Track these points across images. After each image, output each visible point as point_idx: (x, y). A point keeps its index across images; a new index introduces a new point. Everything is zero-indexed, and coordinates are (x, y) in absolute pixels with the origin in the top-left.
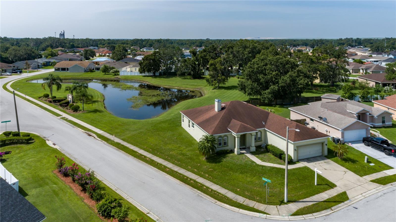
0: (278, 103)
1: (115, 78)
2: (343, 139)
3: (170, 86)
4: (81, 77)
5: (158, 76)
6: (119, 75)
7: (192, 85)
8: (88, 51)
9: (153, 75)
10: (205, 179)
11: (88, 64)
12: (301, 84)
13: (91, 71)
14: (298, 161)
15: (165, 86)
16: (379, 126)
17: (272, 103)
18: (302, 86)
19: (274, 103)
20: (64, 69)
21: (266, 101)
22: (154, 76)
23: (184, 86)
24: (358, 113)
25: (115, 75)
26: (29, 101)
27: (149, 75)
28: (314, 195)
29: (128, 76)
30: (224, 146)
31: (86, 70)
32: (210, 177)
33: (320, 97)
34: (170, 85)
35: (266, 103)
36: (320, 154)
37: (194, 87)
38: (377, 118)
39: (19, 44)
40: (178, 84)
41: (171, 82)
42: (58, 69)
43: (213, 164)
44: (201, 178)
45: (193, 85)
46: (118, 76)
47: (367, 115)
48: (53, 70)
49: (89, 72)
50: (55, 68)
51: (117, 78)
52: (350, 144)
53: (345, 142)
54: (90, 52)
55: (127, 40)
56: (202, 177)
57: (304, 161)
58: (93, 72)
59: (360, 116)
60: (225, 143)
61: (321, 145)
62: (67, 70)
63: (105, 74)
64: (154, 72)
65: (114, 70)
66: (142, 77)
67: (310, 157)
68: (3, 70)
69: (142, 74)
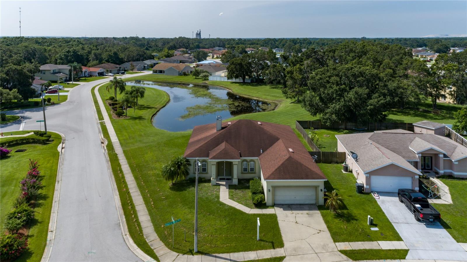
0: (348, 127)
1: (203, 83)
2: (368, 187)
3: (250, 96)
4: (171, 80)
5: (248, 83)
6: (208, 80)
7: (273, 96)
8: (200, 53)
9: (242, 81)
11: (184, 67)
12: (371, 105)
13: (185, 74)
14: (274, 205)
15: (245, 95)
16: (458, 177)
17: (340, 127)
18: (372, 107)
19: (343, 127)
20: (161, 72)
21: (328, 124)
22: (244, 83)
23: (264, 97)
24: (422, 153)
25: (205, 80)
26: (96, 102)
27: (240, 81)
28: (239, 251)
29: (216, 82)
30: (202, 173)
31: (180, 73)
32: (153, 206)
33: (412, 124)
34: (250, 94)
35: (327, 125)
36: (313, 202)
37: (274, 98)
38: (457, 163)
39: (149, 44)
40: (259, 94)
41: (253, 91)
42: (155, 72)
43: (173, 192)
45: (275, 96)
46: (206, 82)
47: (439, 157)
48: (151, 72)
49: (183, 76)
50: (153, 70)
51: (205, 83)
52: (376, 195)
53: (371, 192)
54: (202, 54)
55: (259, 40)
57: (281, 208)
58: (187, 75)
59: (424, 157)
61: (313, 190)
62: (164, 73)
63: (196, 78)
64: (244, 79)
65: (204, 74)
66: (229, 83)
67: (295, 203)
68: (107, 71)
69: (229, 80)
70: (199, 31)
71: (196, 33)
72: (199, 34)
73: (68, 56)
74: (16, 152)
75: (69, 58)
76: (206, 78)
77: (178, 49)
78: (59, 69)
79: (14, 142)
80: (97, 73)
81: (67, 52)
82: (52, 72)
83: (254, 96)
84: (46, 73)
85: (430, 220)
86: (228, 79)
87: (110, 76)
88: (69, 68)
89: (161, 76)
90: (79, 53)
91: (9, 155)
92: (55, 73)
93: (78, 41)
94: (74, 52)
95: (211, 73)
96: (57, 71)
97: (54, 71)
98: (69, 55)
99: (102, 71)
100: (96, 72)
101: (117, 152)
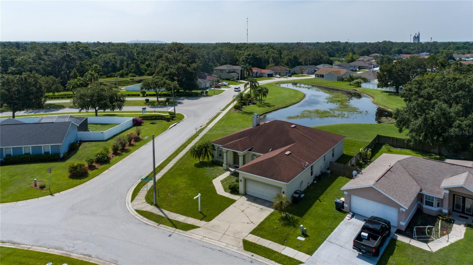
1: (353, 90)
2: (347, 206)
6: (360, 87)
11: (344, 73)
14: (245, 195)
20: (322, 76)
22: (396, 93)
24: (449, 189)
25: (358, 87)
27: (392, 91)
28: (178, 213)
29: (368, 89)
46: (358, 89)
48: (313, 77)
49: (341, 81)
50: (316, 75)
51: (356, 90)
53: (350, 212)
58: (345, 81)
61: (278, 190)
62: (324, 77)
63: (349, 84)
64: (397, 88)
65: (357, 80)
66: (379, 92)
67: (263, 198)
68: (276, 73)
69: (380, 89)
70: (417, 34)
71: (413, 36)
72: (417, 38)
73: (248, 59)
74: (151, 123)
75: (248, 60)
76: (358, 85)
77: (372, 54)
78: (234, 69)
79: (154, 117)
80: (267, 75)
81: (248, 55)
82: (227, 71)
83: (390, 107)
84: (224, 71)
85: (362, 250)
86: (378, 86)
87: (277, 77)
88: (241, 68)
89: (320, 80)
90: (258, 57)
91: (142, 124)
92: (230, 72)
93: (270, 46)
94: (253, 55)
95: (370, 80)
96: (232, 71)
97: (229, 71)
98: (249, 57)
99: (271, 73)
100: (266, 73)
101: (200, 135)
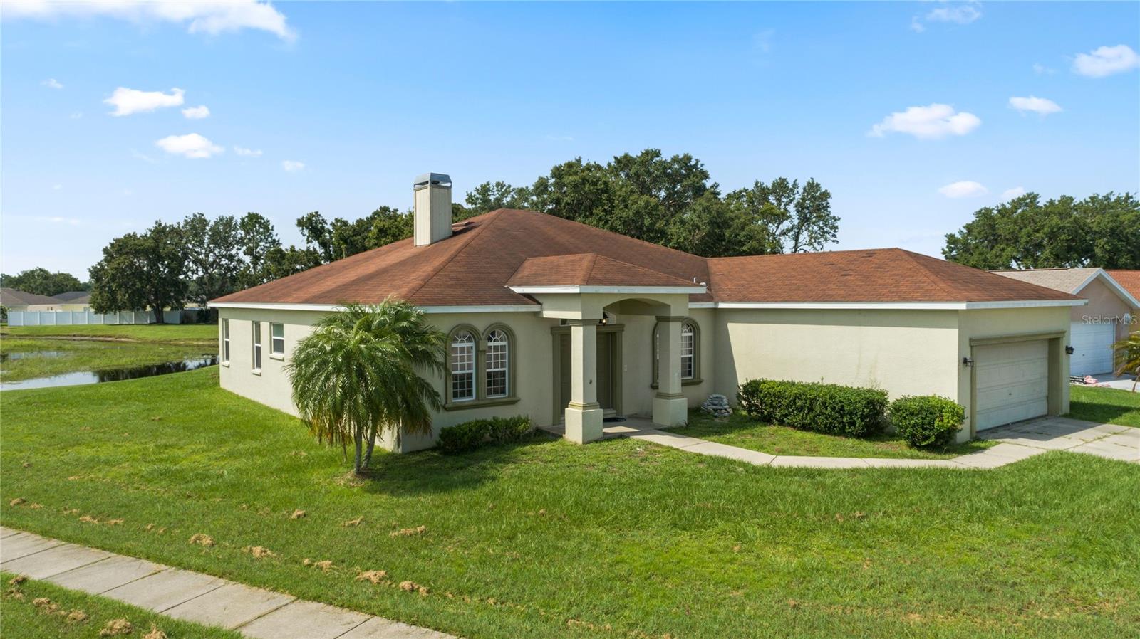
5: (174, 324)
6: (5, 325)
9: (154, 320)
10: (357, 608)
22: (161, 324)
27: (140, 322)
29: (46, 327)
30: (494, 403)
32: (406, 584)
36: (1044, 409)
43: (426, 499)
44: (313, 605)
56: (316, 598)
60: (495, 383)
61: (1041, 353)
64: (158, 309)
